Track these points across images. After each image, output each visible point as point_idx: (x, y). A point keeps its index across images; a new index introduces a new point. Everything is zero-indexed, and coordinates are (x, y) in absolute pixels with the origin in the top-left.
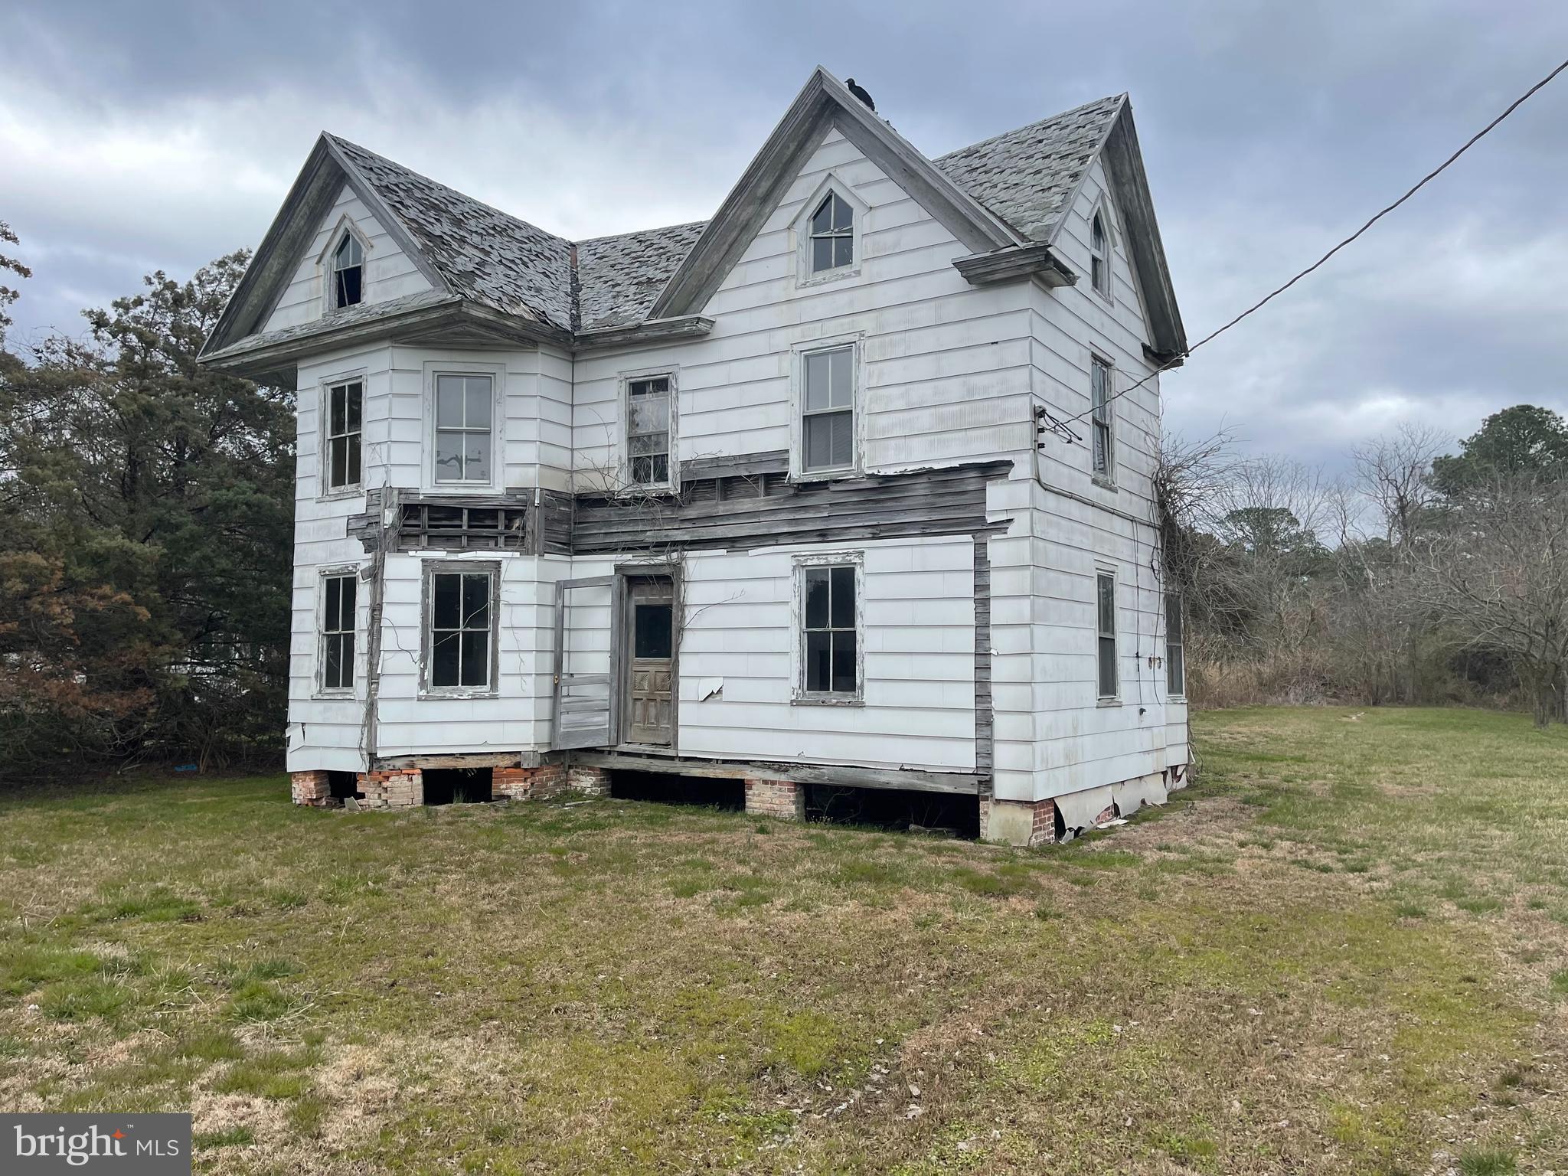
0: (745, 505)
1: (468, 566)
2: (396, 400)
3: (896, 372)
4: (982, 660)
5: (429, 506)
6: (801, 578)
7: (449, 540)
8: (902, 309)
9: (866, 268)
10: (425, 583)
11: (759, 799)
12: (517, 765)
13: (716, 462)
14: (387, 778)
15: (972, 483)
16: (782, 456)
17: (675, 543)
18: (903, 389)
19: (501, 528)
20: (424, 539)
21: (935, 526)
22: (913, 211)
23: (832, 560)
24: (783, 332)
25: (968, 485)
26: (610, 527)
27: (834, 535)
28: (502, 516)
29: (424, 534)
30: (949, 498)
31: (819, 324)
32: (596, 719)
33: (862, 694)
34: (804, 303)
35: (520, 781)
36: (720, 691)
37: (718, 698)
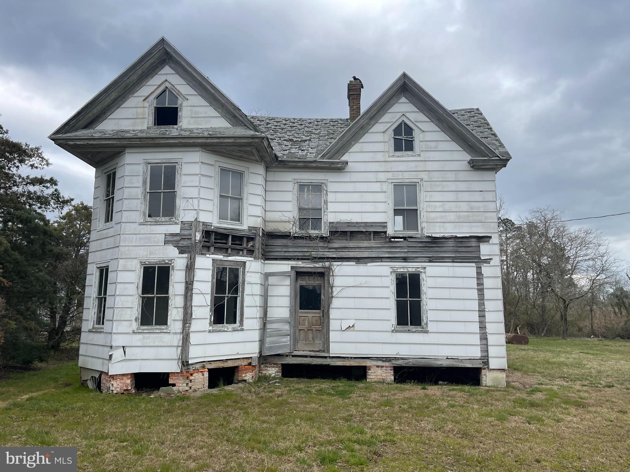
0: (365, 244)
1: (232, 263)
2: (202, 178)
3: (437, 196)
4: (482, 313)
5: (215, 232)
6: (394, 277)
7: (224, 250)
8: (440, 173)
9: (422, 154)
10: (213, 271)
11: (374, 374)
12: (250, 364)
13: (349, 224)
14: (191, 375)
15: (473, 243)
16: (384, 225)
17: (328, 258)
18: (441, 203)
19: (245, 245)
20: (212, 249)
21: (458, 259)
22: (442, 136)
23: (410, 270)
24: (383, 173)
25: (472, 244)
26: (287, 248)
27: (410, 259)
28: (245, 240)
29: (213, 246)
30: (463, 248)
31: (401, 173)
32: (283, 340)
33: (427, 327)
34: (393, 163)
35: (251, 372)
36: (353, 326)
37: (352, 329)
